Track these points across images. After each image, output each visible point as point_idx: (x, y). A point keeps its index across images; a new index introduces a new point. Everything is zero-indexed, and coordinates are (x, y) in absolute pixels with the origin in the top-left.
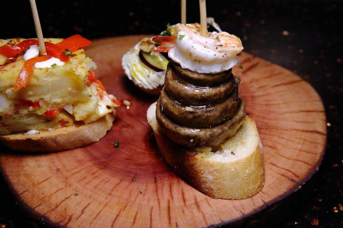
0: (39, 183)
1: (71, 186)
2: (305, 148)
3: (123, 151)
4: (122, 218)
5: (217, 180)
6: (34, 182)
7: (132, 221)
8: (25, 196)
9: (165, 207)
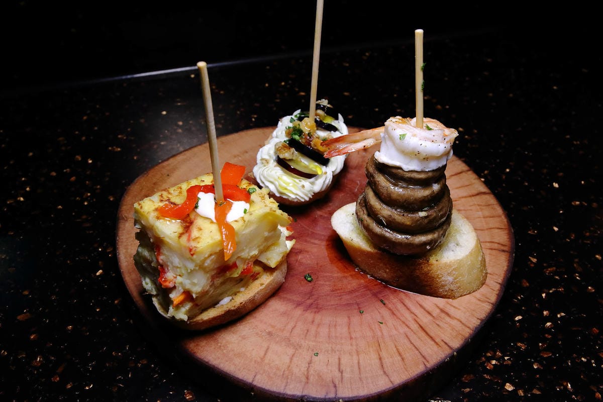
0: (263, 359)
1: (302, 347)
2: (487, 213)
3: (320, 282)
4: (386, 360)
5: (456, 279)
6: (256, 359)
7: (399, 358)
8: (259, 381)
9: (417, 328)
